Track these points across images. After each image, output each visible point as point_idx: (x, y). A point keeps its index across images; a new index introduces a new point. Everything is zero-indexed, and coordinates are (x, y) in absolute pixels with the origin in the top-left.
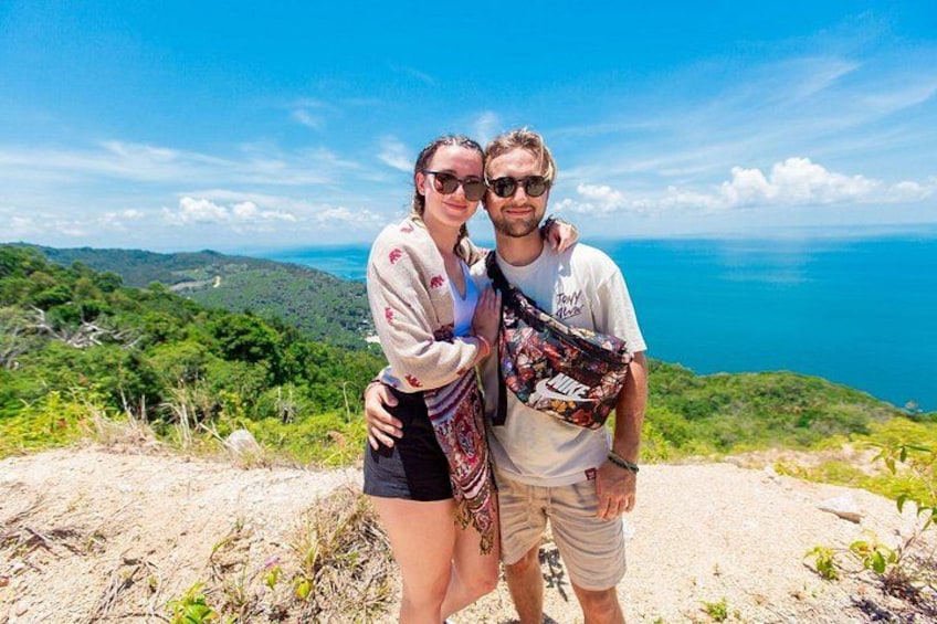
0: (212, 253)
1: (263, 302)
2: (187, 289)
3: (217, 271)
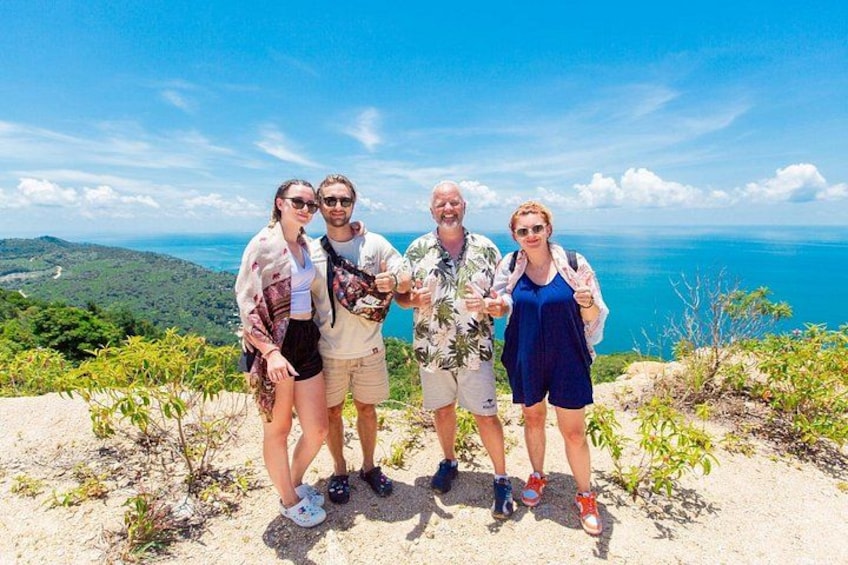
0: (53, 239)
1: (115, 295)
2: (19, 280)
3: (58, 260)
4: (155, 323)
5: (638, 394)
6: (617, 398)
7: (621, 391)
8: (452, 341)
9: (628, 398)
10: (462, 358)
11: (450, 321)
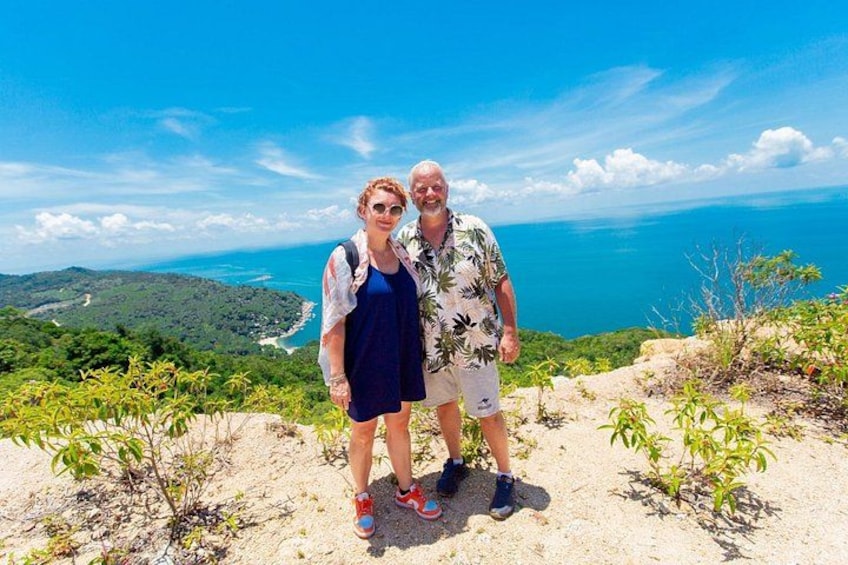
0: (79, 270)
1: (142, 317)
2: (52, 310)
3: (86, 289)
4: (182, 340)
5: (660, 376)
6: (639, 383)
7: (642, 376)
8: (437, 339)
9: (650, 382)
10: (448, 357)
11: (433, 317)
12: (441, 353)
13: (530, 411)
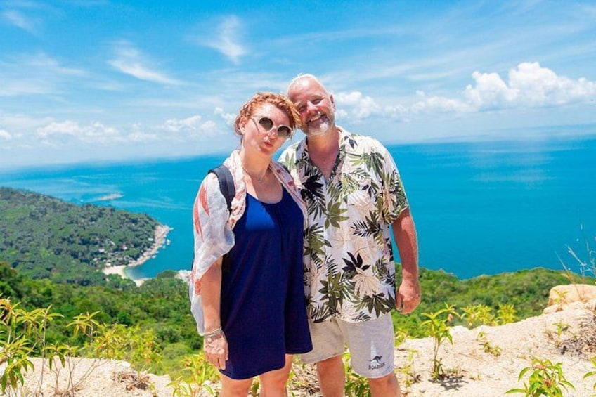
4: (15, 265)
5: (575, 329)
6: (550, 336)
7: (554, 329)
8: (324, 283)
9: (564, 337)
11: (320, 256)
12: (327, 300)
13: (424, 367)
